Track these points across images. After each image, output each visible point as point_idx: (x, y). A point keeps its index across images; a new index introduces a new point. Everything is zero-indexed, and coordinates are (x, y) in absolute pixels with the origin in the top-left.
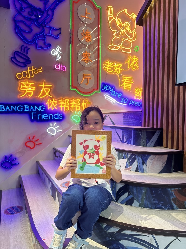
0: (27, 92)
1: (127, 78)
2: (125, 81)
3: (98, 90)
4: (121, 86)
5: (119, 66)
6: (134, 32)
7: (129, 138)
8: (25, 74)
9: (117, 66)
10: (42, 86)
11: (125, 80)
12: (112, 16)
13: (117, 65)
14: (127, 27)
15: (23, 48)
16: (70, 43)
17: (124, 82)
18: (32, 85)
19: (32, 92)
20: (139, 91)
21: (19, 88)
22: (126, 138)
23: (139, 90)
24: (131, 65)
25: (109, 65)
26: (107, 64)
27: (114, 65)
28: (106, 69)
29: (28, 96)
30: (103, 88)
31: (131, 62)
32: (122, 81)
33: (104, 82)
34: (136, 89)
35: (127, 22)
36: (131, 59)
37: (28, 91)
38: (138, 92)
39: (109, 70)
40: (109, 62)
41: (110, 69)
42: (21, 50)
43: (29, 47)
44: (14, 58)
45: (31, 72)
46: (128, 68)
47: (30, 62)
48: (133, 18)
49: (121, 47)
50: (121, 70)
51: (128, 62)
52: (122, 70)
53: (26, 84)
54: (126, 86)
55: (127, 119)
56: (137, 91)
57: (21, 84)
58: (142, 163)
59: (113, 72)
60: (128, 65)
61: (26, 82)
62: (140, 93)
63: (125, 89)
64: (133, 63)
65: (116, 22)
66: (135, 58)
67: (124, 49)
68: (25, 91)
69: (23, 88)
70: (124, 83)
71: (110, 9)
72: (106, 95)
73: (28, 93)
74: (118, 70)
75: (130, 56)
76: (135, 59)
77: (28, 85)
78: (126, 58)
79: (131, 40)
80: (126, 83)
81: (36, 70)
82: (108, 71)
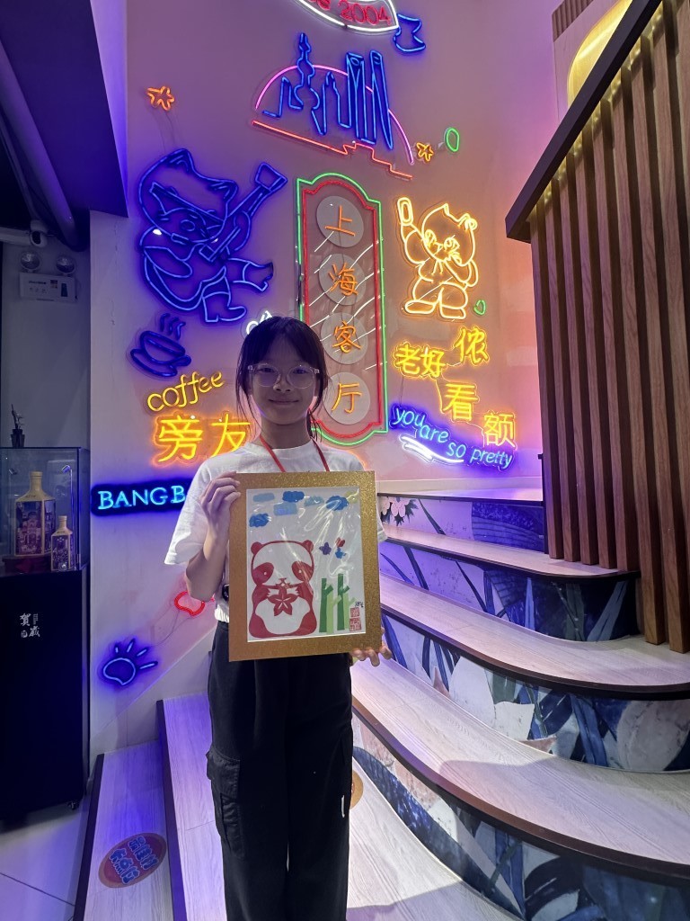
0: (178, 446)
1: (460, 386)
2: (455, 397)
3: (382, 426)
4: (445, 409)
5: (437, 355)
6: (471, 263)
7: (516, 601)
8: (172, 397)
9: (431, 356)
10: (222, 428)
11: (453, 394)
12: (411, 224)
13: (431, 353)
14: (451, 252)
15: (166, 321)
16: (299, 302)
17: (451, 399)
18: (193, 426)
19: (194, 446)
20: (495, 423)
21: (154, 436)
22: (501, 598)
23: (495, 419)
24: (467, 352)
25: (410, 354)
26: (403, 353)
27: (422, 356)
28: (401, 365)
29: (181, 457)
30: (396, 420)
31: (467, 344)
32: (447, 396)
33: (396, 400)
34: (486, 417)
35: (450, 239)
36: (467, 337)
37: (181, 443)
38: (492, 425)
39: (408, 368)
40: (409, 348)
41: (413, 365)
42: (162, 328)
43: (183, 318)
44: (142, 351)
45: (189, 388)
46: (461, 360)
47: (187, 361)
48: (467, 227)
49: (438, 305)
50: (441, 367)
51: (460, 346)
52: (444, 367)
53: (176, 424)
54: (458, 409)
55: (487, 521)
56: (489, 421)
57: (161, 425)
58: (596, 728)
59: (420, 373)
60: (460, 352)
61: (176, 418)
62: (497, 428)
63: (455, 417)
64: (472, 346)
65: (420, 238)
66: (478, 333)
67: (447, 311)
68: (173, 444)
69: (166, 436)
70: (453, 403)
71: (405, 205)
72: (404, 438)
73: (181, 450)
74: (434, 368)
75: (463, 328)
76: (478, 335)
77: (180, 426)
78: (454, 333)
79: (464, 286)
80: (457, 400)
81: (204, 381)
82: (406, 371)
